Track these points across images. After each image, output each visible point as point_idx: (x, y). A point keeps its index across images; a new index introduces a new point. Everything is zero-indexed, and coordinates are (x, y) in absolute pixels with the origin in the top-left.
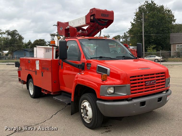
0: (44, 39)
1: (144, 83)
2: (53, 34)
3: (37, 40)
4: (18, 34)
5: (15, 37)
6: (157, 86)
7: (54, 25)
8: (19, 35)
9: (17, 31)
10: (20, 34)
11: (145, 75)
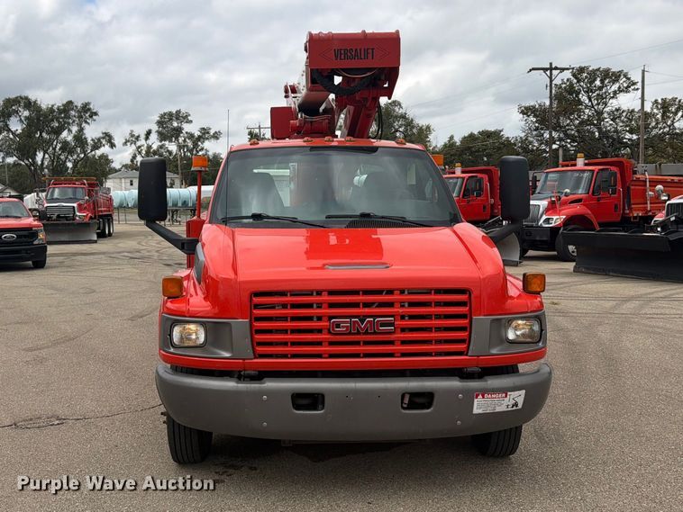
0: (501, 131)
1: (324, 324)
2: (534, 107)
3: (471, 135)
4: (403, 117)
5: (391, 126)
6: (404, 342)
7: (534, 69)
8: (408, 119)
9: (399, 104)
10: (410, 114)
11: (331, 293)
